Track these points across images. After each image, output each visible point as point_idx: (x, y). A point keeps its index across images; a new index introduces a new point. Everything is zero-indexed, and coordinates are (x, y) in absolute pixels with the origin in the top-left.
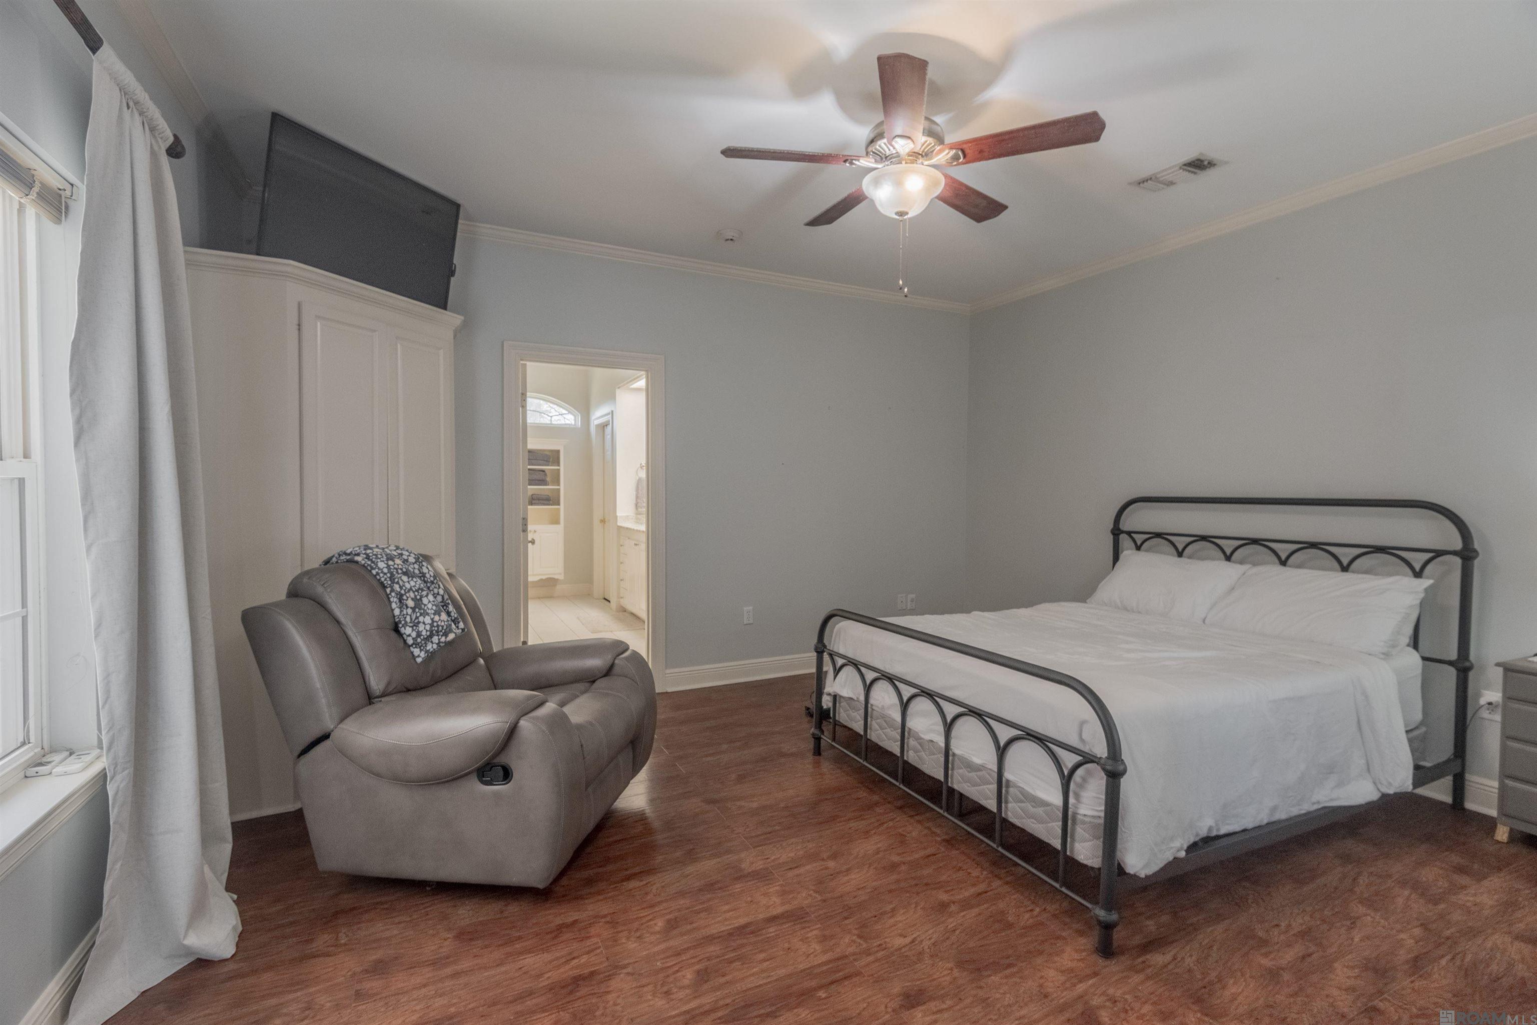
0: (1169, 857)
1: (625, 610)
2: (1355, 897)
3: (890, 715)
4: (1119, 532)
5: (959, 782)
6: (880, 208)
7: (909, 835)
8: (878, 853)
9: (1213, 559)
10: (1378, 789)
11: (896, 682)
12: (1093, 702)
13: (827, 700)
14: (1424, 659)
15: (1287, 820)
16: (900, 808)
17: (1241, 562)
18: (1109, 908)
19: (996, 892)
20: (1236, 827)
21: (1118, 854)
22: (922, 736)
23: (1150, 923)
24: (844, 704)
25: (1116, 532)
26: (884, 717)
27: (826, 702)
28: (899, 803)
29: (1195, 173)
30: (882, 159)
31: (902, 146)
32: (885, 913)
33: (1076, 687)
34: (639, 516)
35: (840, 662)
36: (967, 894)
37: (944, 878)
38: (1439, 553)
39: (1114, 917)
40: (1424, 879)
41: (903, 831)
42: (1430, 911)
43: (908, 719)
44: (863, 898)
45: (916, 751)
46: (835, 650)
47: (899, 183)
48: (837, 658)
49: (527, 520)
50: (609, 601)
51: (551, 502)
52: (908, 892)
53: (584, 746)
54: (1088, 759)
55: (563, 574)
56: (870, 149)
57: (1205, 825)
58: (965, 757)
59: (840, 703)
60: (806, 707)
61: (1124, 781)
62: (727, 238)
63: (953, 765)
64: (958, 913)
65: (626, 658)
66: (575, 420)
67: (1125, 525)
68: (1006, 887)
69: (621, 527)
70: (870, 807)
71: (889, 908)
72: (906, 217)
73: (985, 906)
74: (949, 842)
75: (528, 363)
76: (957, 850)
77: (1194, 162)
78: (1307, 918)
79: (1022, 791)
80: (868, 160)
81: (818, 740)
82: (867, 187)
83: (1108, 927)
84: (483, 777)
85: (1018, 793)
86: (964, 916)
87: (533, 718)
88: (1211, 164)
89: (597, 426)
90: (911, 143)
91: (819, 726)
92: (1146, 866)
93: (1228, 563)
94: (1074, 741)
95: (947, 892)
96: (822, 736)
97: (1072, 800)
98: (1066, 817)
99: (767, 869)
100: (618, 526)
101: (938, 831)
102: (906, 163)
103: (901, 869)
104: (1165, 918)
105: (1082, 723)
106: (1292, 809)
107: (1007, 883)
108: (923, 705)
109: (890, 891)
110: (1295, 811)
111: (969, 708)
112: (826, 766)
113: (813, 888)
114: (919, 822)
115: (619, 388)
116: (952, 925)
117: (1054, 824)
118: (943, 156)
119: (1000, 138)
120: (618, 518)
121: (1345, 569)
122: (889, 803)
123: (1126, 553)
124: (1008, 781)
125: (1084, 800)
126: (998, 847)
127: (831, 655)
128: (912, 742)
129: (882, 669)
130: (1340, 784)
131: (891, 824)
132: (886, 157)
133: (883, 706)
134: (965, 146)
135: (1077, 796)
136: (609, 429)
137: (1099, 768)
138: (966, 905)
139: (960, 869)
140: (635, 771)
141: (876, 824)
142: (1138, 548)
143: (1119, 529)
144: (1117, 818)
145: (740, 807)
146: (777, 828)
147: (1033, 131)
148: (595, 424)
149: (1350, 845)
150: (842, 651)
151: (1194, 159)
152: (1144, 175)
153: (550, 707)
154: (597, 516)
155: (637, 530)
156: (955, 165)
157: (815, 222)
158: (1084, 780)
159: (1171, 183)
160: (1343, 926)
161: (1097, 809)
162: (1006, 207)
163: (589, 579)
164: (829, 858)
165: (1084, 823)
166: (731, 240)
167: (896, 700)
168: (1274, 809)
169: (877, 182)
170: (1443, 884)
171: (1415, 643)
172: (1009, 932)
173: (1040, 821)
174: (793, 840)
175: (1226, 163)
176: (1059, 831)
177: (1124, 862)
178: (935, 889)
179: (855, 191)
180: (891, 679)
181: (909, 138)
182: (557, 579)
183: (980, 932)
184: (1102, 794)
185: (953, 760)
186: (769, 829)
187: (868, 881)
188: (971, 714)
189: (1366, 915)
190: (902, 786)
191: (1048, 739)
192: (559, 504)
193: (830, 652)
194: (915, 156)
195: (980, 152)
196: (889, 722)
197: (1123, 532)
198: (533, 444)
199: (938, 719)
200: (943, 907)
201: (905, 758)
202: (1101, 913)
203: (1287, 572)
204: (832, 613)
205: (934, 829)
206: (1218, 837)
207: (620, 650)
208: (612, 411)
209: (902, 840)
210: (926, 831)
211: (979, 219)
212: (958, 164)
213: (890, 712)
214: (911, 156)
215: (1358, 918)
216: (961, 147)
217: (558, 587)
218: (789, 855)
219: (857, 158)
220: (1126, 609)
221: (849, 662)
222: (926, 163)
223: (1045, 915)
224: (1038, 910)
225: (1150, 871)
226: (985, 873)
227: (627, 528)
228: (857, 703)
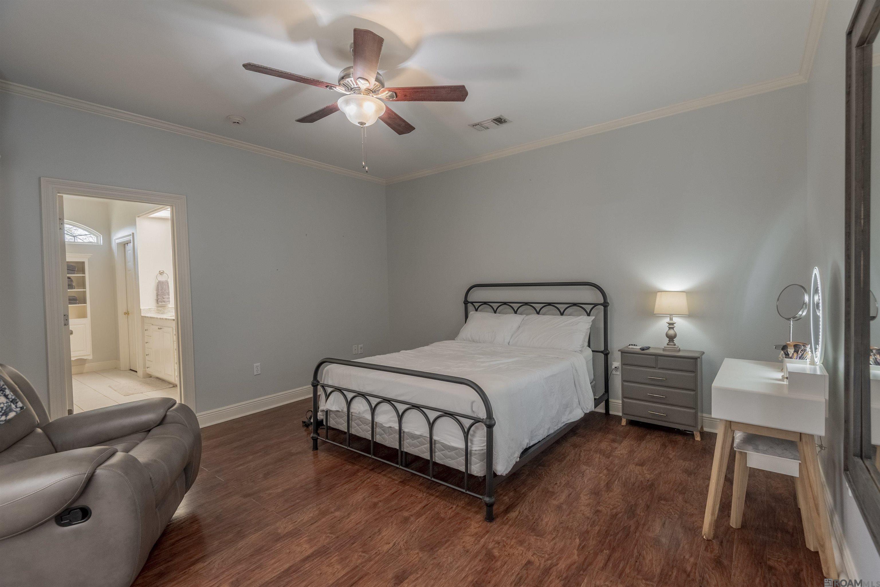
0: (514, 462)
1: (150, 376)
2: (581, 462)
3: (364, 416)
4: (468, 302)
5: (408, 447)
6: (349, 118)
7: (380, 484)
8: (364, 499)
9: (510, 313)
10: (583, 412)
11: (367, 397)
12: (478, 391)
13: (320, 415)
14: (593, 351)
15: (553, 433)
16: (372, 470)
17: (521, 314)
18: (490, 496)
19: (432, 503)
20: (536, 441)
21: (494, 466)
22: (384, 425)
23: (506, 498)
24: (332, 415)
25: (466, 302)
26: (359, 418)
27: (320, 416)
28: (370, 468)
29: (498, 125)
30: (349, 90)
31: (363, 85)
32: (375, 533)
33: (469, 384)
34: (160, 308)
35: (329, 390)
36: (417, 509)
37: (404, 503)
38: (596, 305)
39: (493, 500)
40: (603, 448)
41: (377, 483)
42: (607, 461)
43: (375, 417)
44: (361, 528)
45: (381, 435)
46: (325, 383)
47: (360, 105)
48: (326, 387)
49: (68, 316)
50: (136, 372)
51: (78, 302)
52: (386, 517)
53: (153, 478)
54: (477, 421)
55: (92, 355)
56: (342, 82)
57: (526, 443)
58: (410, 432)
59: (330, 415)
60: (303, 421)
61: (495, 428)
62: (235, 121)
63: (403, 439)
64: (415, 521)
65: (176, 410)
66: (97, 239)
67: (470, 299)
68: (437, 499)
69: (144, 317)
70: (355, 473)
71: (377, 530)
72: (365, 126)
73: (429, 512)
74: (403, 483)
75: (65, 196)
76: (408, 485)
77: (498, 119)
78: (566, 477)
79: (442, 444)
80: (340, 88)
81: (315, 440)
82: (340, 103)
83: (490, 506)
84: (62, 521)
85: (441, 447)
86: (418, 522)
87: (106, 466)
88: (505, 121)
89: (118, 244)
90: (368, 83)
91: (316, 431)
92: (506, 469)
93: (515, 314)
94: (470, 413)
95: (407, 510)
96: (319, 437)
97: (469, 444)
98: (467, 453)
99: (296, 528)
100: (142, 316)
101: (395, 478)
102: (363, 94)
103: (379, 505)
104: (511, 494)
105: (473, 402)
106: (555, 427)
107: (437, 497)
108: (385, 407)
109: (376, 520)
110: (556, 428)
111: (412, 404)
112: (322, 455)
113: (329, 531)
114: (385, 475)
115: (138, 217)
116: (413, 529)
117: (460, 458)
118: (385, 94)
119: (416, 90)
120: (142, 311)
121: (562, 314)
122: (365, 468)
123: (471, 313)
124: (435, 441)
125: (475, 443)
126: (431, 478)
127: (323, 387)
128: (378, 430)
129: (358, 390)
130: (571, 412)
131: (369, 480)
132: (351, 89)
133: (359, 413)
134: (397, 91)
135: (472, 441)
136: (130, 246)
137: (483, 424)
138: (419, 515)
139: (412, 496)
140: (188, 487)
141: (360, 483)
142: (476, 310)
143: (467, 301)
144: (492, 448)
145: (270, 494)
146: (298, 501)
147: (433, 90)
148: (116, 242)
149: (575, 439)
150: (330, 383)
151: (498, 118)
152: (476, 122)
153: (119, 456)
154: (121, 309)
155: (160, 318)
156: (391, 101)
157: (303, 120)
158: (474, 432)
159: (488, 128)
160: (579, 477)
161: (482, 445)
162: (414, 129)
163: (116, 356)
164: (335, 510)
165: (475, 454)
166: (238, 123)
167: (367, 407)
168: (549, 429)
169: (347, 102)
170: (609, 448)
171: (589, 346)
172: (443, 523)
173: (453, 459)
174: (310, 506)
175: (511, 122)
176: (464, 462)
177: (496, 470)
178: (400, 511)
179: (331, 106)
180: (363, 395)
181: (367, 80)
182: (86, 359)
183: (429, 528)
184: (485, 438)
185: (403, 435)
186: (293, 503)
187: (362, 517)
188: (414, 407)
189: (587, 469)
190: (373, 457)
191: (455, 414)
192: (85, 302)
193: (322, 385)
194: (369, 91)
195: (405, 96)
196: (363, 421)
197: (469, 302)
198: (71, 257)
199: (394, 414)
200: (406, 520)
201: (374, 440)
202: (487, 499)
203: (540, 317)
204: (322, 361)
205: (393, 477)
206: (530, 447)
207: (170, 404)
208: (133, 233)
209: (377, 488)
210: (390, 480)
211: (400, 133)
212: (393, 101)
213: (364, 415)
214: (367, 91)
215: (584, 472)
216: (394, 91)
217: (87, 365)
218: (309, 516)
219: (335, 86)
220: (474, 341)
221: (336, 389)
222: (375, 96)
223: (459, 508)
224: (454, 507)
225: (507, 472)
226: (425, 494)
227: (151, 317)
228: (341, 413)
